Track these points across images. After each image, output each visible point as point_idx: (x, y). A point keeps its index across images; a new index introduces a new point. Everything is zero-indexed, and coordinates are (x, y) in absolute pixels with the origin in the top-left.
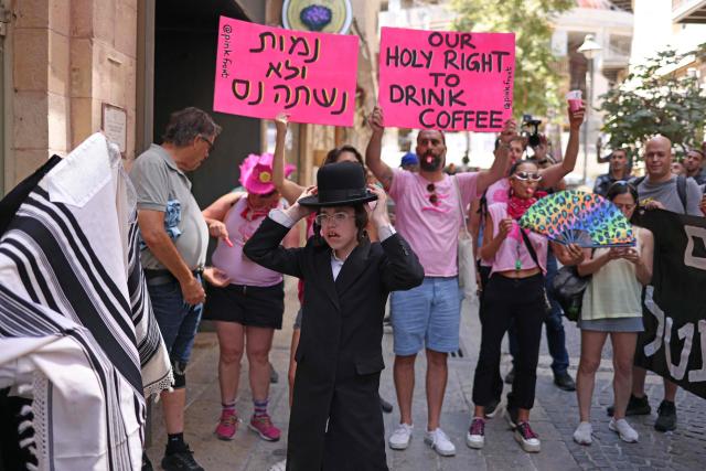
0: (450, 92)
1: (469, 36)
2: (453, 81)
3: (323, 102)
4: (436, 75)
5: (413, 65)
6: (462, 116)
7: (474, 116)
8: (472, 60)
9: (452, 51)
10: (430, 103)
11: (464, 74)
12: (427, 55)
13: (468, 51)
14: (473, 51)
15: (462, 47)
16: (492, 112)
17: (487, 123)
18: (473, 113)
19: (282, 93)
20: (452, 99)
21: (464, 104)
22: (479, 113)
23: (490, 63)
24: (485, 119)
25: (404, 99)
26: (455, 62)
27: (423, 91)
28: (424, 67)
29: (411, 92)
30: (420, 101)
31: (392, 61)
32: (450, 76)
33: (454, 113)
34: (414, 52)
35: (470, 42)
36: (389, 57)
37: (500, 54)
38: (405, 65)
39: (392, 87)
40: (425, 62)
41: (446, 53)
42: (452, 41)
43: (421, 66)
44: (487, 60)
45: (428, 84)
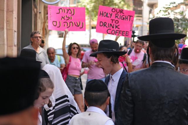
0: (116, 25)
1: (123, 10)
2: (117, 22)
3: (77, 25)
4: (113, 20)
5: (107, 17)
6: (118, 32)
7: (122, 32)
8: (123, 17)
9: (118, 14)
10: (110, 27)
11: (120, 20)
12: (111, 14)
13: (122, 14)
14: (123, 15)
15: (120, 13)
16: (127, 32)
17: (125, 34)
18: (121, 31)
19: (66, 24)
20: (116, 27)
21: (119, 29)
22: (123, 31)
23: (127, 18)
24: (124, 33)
25: (103, 26)
26: (118, 17)
27: (109, 24)
28: (110, 18)
29: (105, 24)
30: (108, 26)
31: (101, 15)
32: (116, 21)
33: (116, 31)
34: (107, 13)
35: (123, 12)
36: (100, 14)
37: (130, 16)
38: (104, 16)
39: (100, 22)
40: (110, 16)
41: (116, 14)
42: (118, 11)
43: (109, 17)
44: (127, 17)
45: (110, 22)
